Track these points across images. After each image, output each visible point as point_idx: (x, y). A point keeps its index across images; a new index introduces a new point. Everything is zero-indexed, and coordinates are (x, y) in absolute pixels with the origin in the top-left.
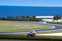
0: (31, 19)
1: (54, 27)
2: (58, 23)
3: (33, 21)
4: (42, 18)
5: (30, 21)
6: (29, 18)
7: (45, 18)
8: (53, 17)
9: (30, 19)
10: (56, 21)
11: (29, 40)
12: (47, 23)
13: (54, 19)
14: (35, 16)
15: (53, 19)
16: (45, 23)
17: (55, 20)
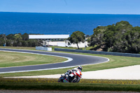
0: (18, 42)
1: (70, 59)
2: (79, 50)
3: (24, 45)
4: (43, 39)
5: (15, 45)
6: (14, 39)
7: (49, 39)
8: (67, 36)
9: (16, 42)
10: (74, 46)
11: (13, 89)
12: (56, 50)
13: (71, 40)
14: (27, 35)
15: (68, 41)
16: (50, 49)
17: (72, 42)
